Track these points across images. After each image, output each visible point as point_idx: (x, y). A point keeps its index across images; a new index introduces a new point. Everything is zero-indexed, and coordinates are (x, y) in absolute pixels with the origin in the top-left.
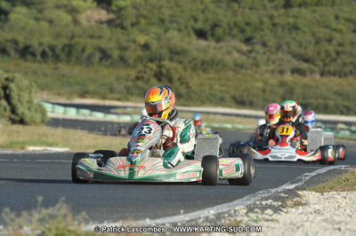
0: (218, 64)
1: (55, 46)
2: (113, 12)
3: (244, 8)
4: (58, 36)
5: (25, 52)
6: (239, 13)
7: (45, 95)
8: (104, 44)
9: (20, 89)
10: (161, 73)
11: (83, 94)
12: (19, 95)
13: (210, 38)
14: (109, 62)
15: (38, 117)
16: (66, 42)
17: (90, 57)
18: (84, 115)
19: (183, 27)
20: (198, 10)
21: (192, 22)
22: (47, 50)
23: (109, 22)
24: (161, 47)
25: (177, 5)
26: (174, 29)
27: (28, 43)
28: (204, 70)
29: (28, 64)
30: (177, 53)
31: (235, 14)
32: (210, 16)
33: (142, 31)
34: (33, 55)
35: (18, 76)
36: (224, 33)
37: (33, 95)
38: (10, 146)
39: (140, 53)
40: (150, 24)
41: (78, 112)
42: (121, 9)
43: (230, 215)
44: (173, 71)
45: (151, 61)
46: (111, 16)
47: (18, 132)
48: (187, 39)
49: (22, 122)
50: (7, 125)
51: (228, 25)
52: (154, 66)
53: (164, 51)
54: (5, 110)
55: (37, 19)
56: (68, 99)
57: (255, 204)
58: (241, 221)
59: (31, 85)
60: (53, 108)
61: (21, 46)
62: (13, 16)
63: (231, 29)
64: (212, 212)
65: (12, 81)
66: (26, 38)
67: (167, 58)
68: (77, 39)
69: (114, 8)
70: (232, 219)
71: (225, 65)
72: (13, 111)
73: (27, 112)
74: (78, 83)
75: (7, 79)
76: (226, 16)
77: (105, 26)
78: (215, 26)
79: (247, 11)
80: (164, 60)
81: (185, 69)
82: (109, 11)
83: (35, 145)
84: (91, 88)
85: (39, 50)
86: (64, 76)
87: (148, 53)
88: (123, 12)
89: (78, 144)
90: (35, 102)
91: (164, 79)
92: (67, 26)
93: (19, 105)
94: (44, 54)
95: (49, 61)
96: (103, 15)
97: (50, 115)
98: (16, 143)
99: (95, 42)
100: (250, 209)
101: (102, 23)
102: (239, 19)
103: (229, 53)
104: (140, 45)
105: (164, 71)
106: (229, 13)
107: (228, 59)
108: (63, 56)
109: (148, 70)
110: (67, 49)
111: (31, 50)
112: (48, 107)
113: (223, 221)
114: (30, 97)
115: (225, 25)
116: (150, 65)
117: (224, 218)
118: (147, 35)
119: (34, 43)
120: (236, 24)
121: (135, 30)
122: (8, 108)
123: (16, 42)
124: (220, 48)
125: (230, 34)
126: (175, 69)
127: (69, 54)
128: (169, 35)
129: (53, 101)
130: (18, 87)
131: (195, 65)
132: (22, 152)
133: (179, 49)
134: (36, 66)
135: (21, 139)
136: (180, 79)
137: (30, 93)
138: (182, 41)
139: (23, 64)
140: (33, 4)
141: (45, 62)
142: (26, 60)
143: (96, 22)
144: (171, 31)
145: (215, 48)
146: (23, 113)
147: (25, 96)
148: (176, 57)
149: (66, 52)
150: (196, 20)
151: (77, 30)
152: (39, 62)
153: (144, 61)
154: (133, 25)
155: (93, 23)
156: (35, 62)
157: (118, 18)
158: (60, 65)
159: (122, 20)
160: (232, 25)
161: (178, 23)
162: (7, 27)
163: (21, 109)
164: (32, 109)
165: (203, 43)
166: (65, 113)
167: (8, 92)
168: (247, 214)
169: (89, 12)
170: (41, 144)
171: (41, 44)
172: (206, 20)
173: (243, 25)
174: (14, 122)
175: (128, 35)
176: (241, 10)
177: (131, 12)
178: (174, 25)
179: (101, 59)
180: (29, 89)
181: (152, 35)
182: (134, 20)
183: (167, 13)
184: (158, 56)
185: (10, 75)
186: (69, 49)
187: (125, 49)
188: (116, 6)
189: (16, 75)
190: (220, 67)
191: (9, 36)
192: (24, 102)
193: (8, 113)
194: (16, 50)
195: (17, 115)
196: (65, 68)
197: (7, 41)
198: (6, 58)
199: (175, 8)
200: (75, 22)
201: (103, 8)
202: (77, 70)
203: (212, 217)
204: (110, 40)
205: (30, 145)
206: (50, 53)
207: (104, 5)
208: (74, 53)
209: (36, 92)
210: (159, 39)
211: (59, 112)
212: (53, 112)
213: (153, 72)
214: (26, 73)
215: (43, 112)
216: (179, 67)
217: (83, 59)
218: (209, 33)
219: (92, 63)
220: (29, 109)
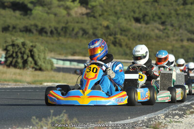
0: (147, 36)
1: (57, 28)
2: (89, 9)
3: (161, 5)
4: (59, 22)
5: (42, 31)
6: (158, 8)
7: (52, 54)
8: (84, 26)
9: (39, 52)
10: (116, 41)
11: (73, 54)
12: (39, 55)
13: (142, 22)
14: (87, 36)
15: (49, 67)
16: (64, 25)
17: (77, 34)
18: (74, 65)
19: (127, 17)
20: (135, 7)
21: (132, 14)
22: (54, 30)
23: (87, 14)
24: (116, 28)
25: (124, 4)
26: (123, 18)
27: (43, 26)
28: (139, 40)
29: (43, 38)
30: (124, 31)
31: (156, 9)
32: (142, 10)
33: (105, 19)
34: (46, 33)
35: (38, 44)
36: (150, 19)
37: (46, 54)
38: (34, 82)
39: (104, 31)
40: (109, 15)
41: (70, 64)
42: (93, 7)
43: (156, 119)
44: (122, 40)
45: (110, 35)
46: (88, 11)
47: (38, 75)
48: (130, 23)
49: (40, 69)
50: (32, 72)
51: (152, 15)
52: (112, 38)
53: (117, 30)
54: (31, 63)
55: (48, 13)
56: (65, 56)
57: (169, 113)
58: (162, 122)
59: (45, 49)
60: (57, 62)
61: (39, 28)
62: (34, 12)
63: (154, 17)
64: (146, 117)
65: (35, 47)
66: (42, 24)
67: (119, 33)
68: (69, 24)
69: (89, 6)
70: (157, 121)
71: (151, 37)
72: (36, 63)
73: (43, 64)
74: (70, 48)
75: (32, 46)
76: (151, 10)
77: (85, 16)
78: (145, 16)
79: (162, 7)
80: (117, 35)
81: (129, 39)
82: (87, 8)
83: (48, 82)
84: (78, 50)
85: (49, 30)
86: (63, 44)
87: (108, 31)
88: (95, 8)
89: (71, 81)
90: (48, 58)
91: (117, 45)
92: (64, 16)
93: (38, 60)
94: (52, 32)
95: (55, 36)
96: (84, 10)
97: (55, 66)
98: (38, 81)
99: (80, 25)
100: (167, 116)
101: (83, 15)
102: (158, 11)
103: (153, 30)
104: (104, 27)
105: (117, 40)
106: (153, 8)
107: (152, 34)
108: (62, 33)
109: (108, 40)
110: (64, 29)
111: (45, 30)
112: (54, 61)
113: (152, 123)
114: (45, 56)
115: (150, 15)
116: (110, 37)
117: (153, 121)
118: (108, 21)
119: (47, 26)
120: (156, 14)
121: (101, 18)
122: (33, 62)
123: (36, 26)
124: (148, 28)
125: (153, 20)
126: (123, 39)
127: (65, 32)
128: (120, 21)
129: (57, 58)
130: (38, 50)
131: (134, 37)
132: (41, 86)
133: (125, 28)
134: (47, 39)
135: (40, 79)
136: (126, 45)
137: (45, 54)
138: (127, 24)
139: (41, 38)
140: (45, 5)
141: (53, 37)
142: (42, 36)
143: (80, 14)
144: (121, 18)
145: (145, 28)
146: (41, 65)
147: (42, 55)
148: (124, 33)
149: (64, 31)
150: (134, 12)
151: (69, 19)
152: (49, 37)
153: (107, 35)
154: (100, 16)
155: (78, 15)
156: (47, 36)
157: (92, 12)
158: (60, 38)
159: (94, 13)
160: (154, 15)
161: (124, 14)
162: (31, 17)
163: (40, 63)
164: (46, 63)
165: (138, 25)
166: (64, 64)
167: (32, 53)
168: (165, 118)
169: (76, 9)
170: (51, 81)
171: (50, 27)
172: (140, 13)
173: (160, 15)
174: (36, 70)
175: (97, 21)
176: (159, 6)
177: (99, 9)
178: (122, 15)
179: (83, 35)
180: (44, 51)
181: (110, 21)
182: (100, 13)
183: (118, 9)
184: (114, 33)
185: (34, 44)
186: (65, 29)
187: (95, 29)
188: (91, 5)
189: (37, 44)
190: (148, 38)
191: (32, 22)
192: (42, 59)
193: (33, 65)
194: (36, 30)
195: (38, 66)
196: (63, 40)
197: (31, 25)
198: (31, 34)
199: (123, 6)
200: (69, 14)
201: (84, 6)
202: (70, 41)
203: (146, 120)
204: (87, 24)
205: (45, 82)
206: (55, 32)
207: (84, 5)
208: (68, 31)
209: (48, 54)
210: (114, 23)
211: (60, 64)
212: (57, 64)
213: (111, 41)
214: (42, 43)
215: (52, 64)
216: (125, 38)
217: (73, 34)
218: (142, 19)
219: (78, 37)
220: (44, 62)
